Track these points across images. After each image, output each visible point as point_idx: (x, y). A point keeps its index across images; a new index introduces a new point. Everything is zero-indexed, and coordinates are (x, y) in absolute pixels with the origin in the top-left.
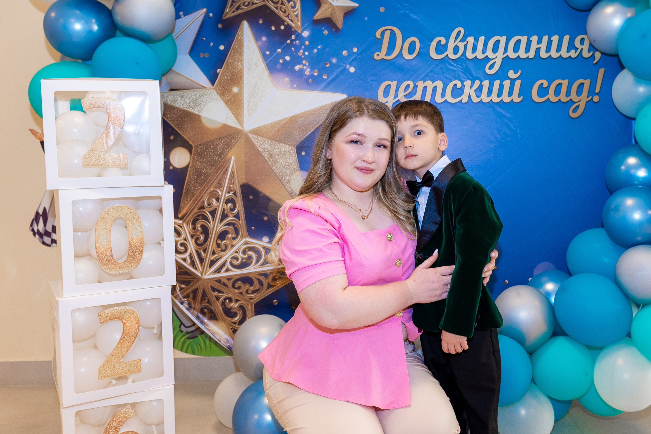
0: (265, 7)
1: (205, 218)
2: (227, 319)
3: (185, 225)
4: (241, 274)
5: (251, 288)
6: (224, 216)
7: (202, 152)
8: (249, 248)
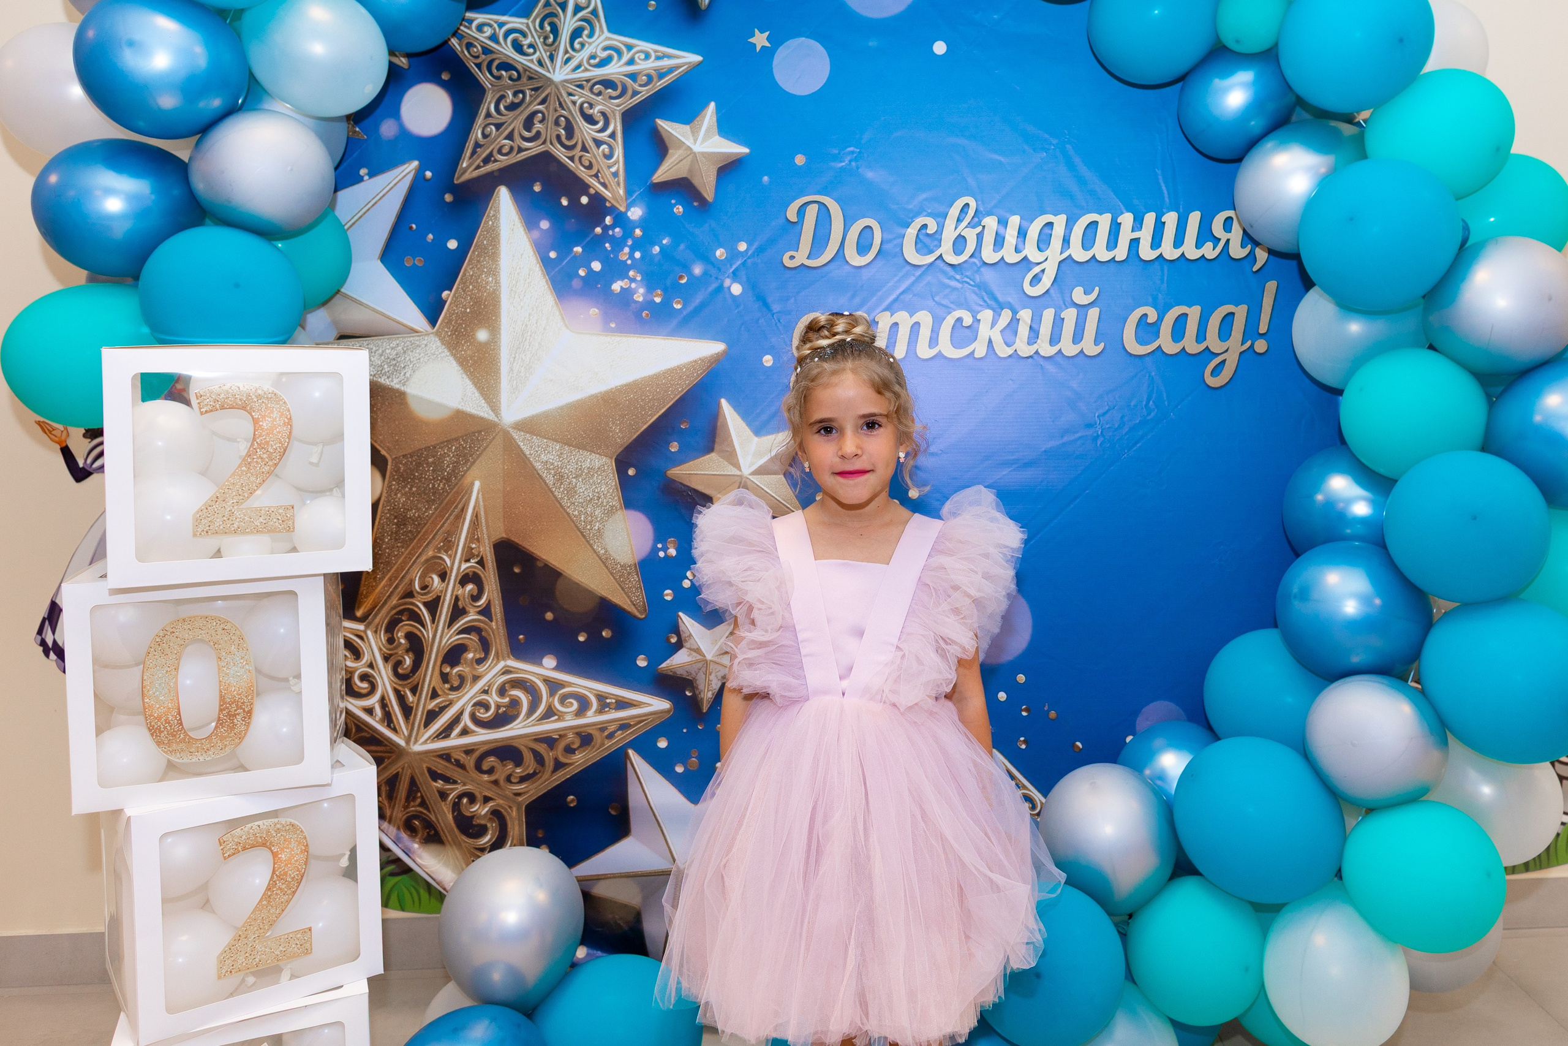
0: (547, 156)
1: (416, 617)
2: (464, 841)
3: (369, 633)
4: (496, 741)
5: (518, 770)
6: (457, 612)
7: (409, 471)
8: (512, 681)
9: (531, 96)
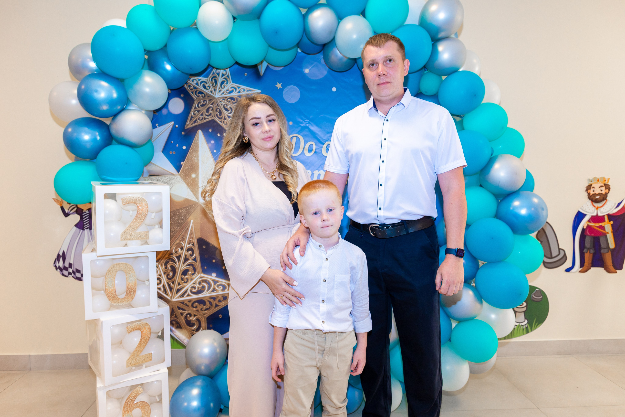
0: (213, 121)
1: (174, 261)
2: (188, 328)
3: (159, 266)
4: (198, 298)
5: (204, 307)
6: (186, 260)
8: (202, 280)
9: (208, 102)
